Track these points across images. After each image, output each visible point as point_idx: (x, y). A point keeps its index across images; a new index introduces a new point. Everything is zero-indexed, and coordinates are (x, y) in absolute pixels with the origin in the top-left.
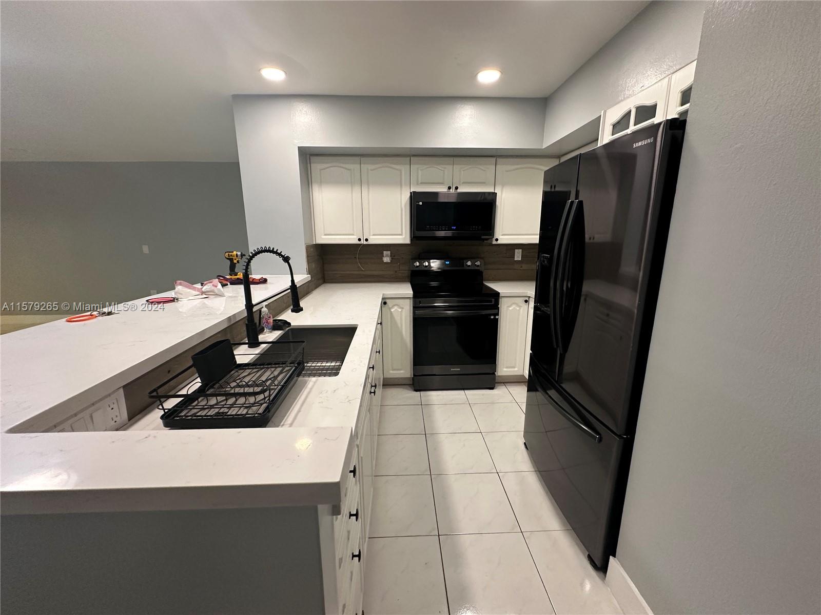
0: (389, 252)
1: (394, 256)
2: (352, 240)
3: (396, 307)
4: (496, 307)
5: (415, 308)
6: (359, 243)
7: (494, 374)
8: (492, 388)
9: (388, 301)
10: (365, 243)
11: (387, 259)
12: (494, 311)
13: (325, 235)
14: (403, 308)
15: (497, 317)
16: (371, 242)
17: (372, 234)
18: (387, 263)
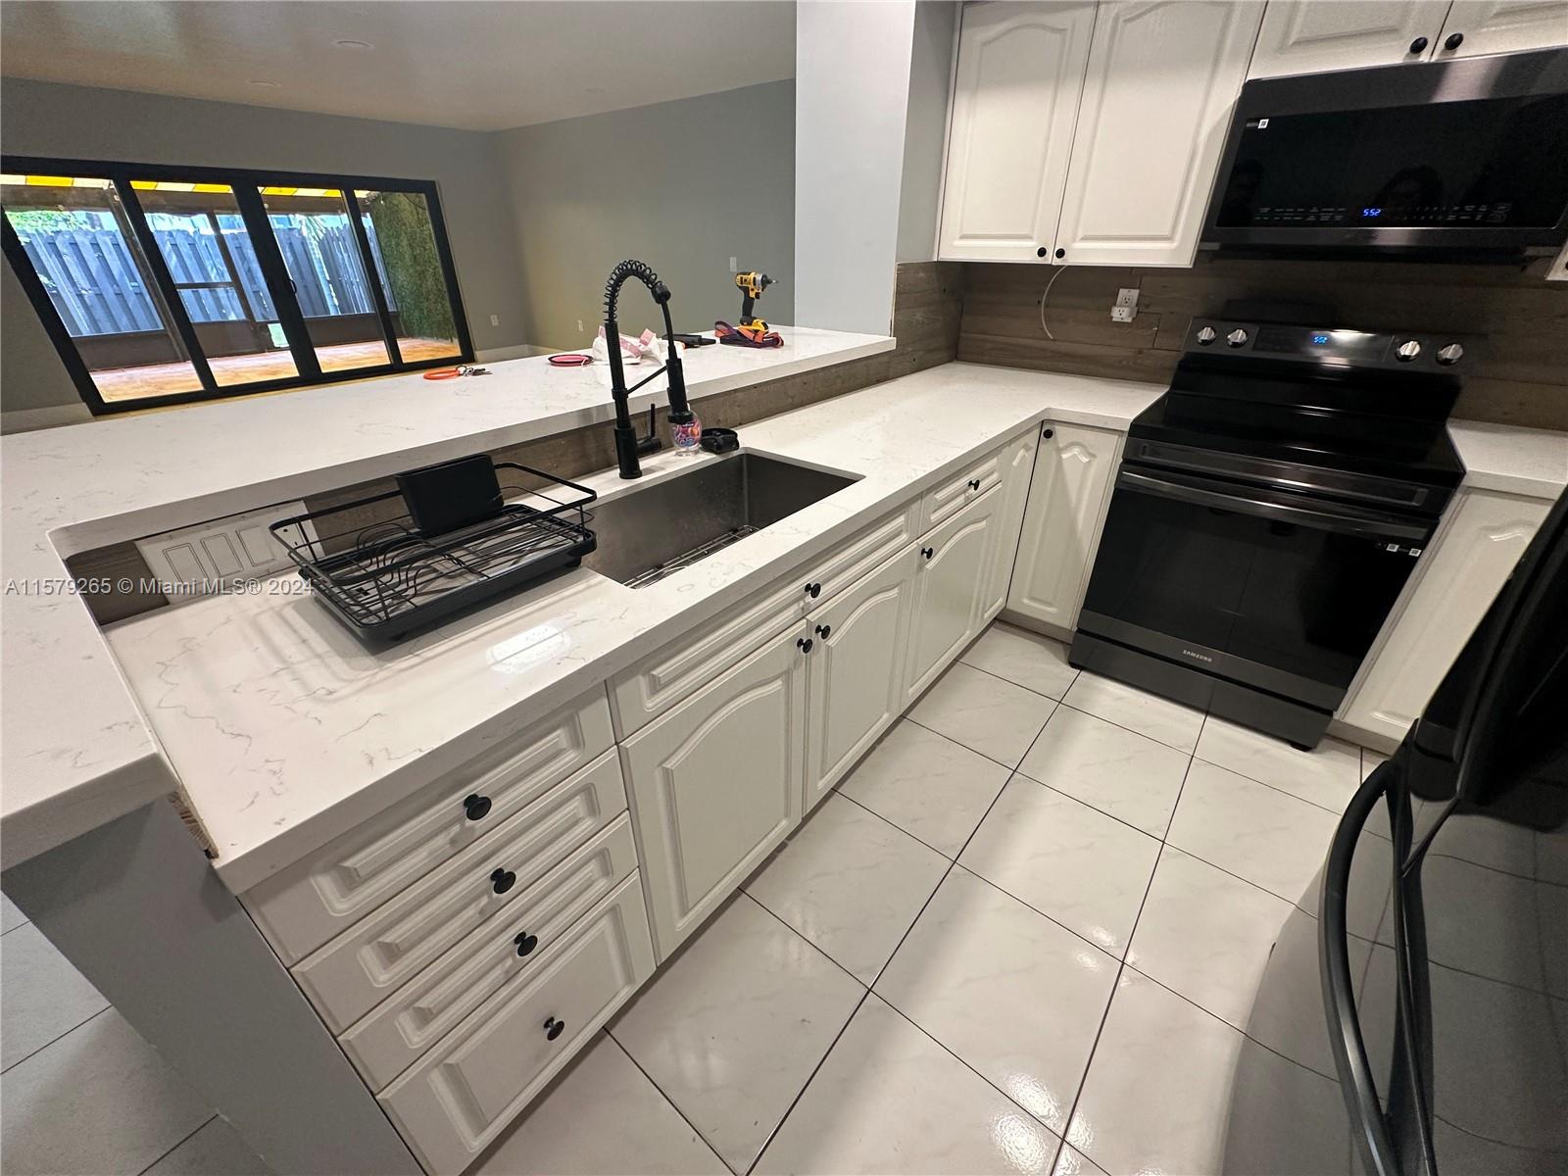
0: (1135, 293)
1: (1147, 306)
2: (1020, 252)
3: (1076, 450)
4: (1428, 519)
5: (1129, 462)
6: (1040, 260)
7: (1330, 713)
8: (1305, 748)
9: (1058, 430)
10: (1057, 262)
11: (1121, 314)
12: (1419, 533)
13: (963, 237)
14: (1094, 456)
15: (1414, 552)
16: (1071, 260)
17: (1080, 234)
18: (1121, 324)
